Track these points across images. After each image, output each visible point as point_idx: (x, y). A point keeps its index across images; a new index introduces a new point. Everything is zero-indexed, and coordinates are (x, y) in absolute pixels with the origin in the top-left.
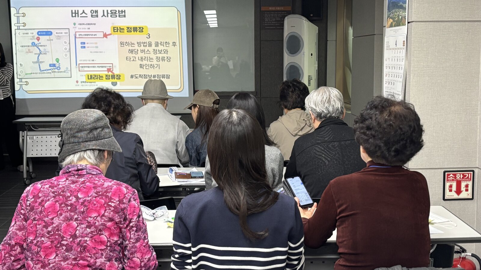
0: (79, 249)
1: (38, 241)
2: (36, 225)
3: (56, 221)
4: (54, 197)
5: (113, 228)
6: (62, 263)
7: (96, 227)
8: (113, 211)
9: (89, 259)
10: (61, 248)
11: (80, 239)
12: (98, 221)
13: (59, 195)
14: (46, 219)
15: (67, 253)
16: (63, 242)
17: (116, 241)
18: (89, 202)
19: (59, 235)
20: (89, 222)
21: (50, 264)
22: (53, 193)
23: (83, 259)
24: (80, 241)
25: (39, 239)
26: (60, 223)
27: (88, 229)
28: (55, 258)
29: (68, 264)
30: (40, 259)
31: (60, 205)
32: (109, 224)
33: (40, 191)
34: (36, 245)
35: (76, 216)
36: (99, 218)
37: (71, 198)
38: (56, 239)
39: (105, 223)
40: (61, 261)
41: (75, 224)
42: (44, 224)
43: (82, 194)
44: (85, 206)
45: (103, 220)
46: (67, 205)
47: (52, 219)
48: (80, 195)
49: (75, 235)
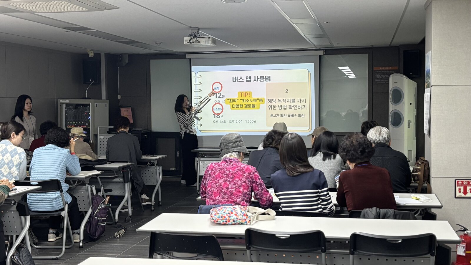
0: (229, 194)
1: (212, 190)
2: (211, 183)
3: (220, 181)
4: (219, 170)
5: (245, 186)
6: (222, 200)
7: (238, 185)
8: (245, 178)
9: (234, 199)
10: (221, 193)
11: (230, 189)
12: (239, 182)
13: (222, 170)
14: (216, 180)
15: (224, 196)
16: (222, 191)
17: (246, 192)
18: (235, 173)
19: (221, 187)
20: (234, 182)
21: (216, 200)
22: (219, 168)
23: (231, 198)
24: (230, 190)
25: (212, 189)
26: (222, 182)
27: (234, 186)
28: (219, 198)
29: (224, 200)
30: (212, 198)
31: (222, 174)
32: (244, 184)
33: (213, 167)
34: (211, 191)
35: (229, 180)
36: (239, 181)
37: (226, 171)
38: (219, 189)
39: (242, 183)
40: (221, 199)
41: (228, 183)
42: (215, 182)
44: (233, 175)
46: (225, 175)
47: (219, 180)
48: (231, 170)
49: (228, 188)
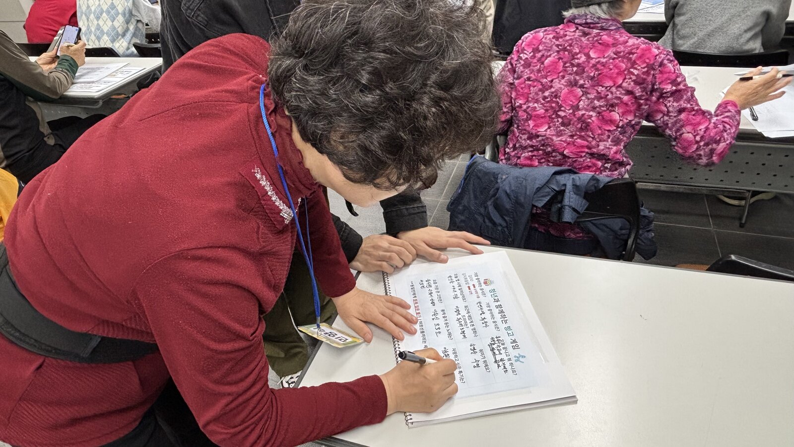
14: (544, 81)
19: (557, 103)
39: (620, 96)
43: (595, 52)
45: (618, 93)
